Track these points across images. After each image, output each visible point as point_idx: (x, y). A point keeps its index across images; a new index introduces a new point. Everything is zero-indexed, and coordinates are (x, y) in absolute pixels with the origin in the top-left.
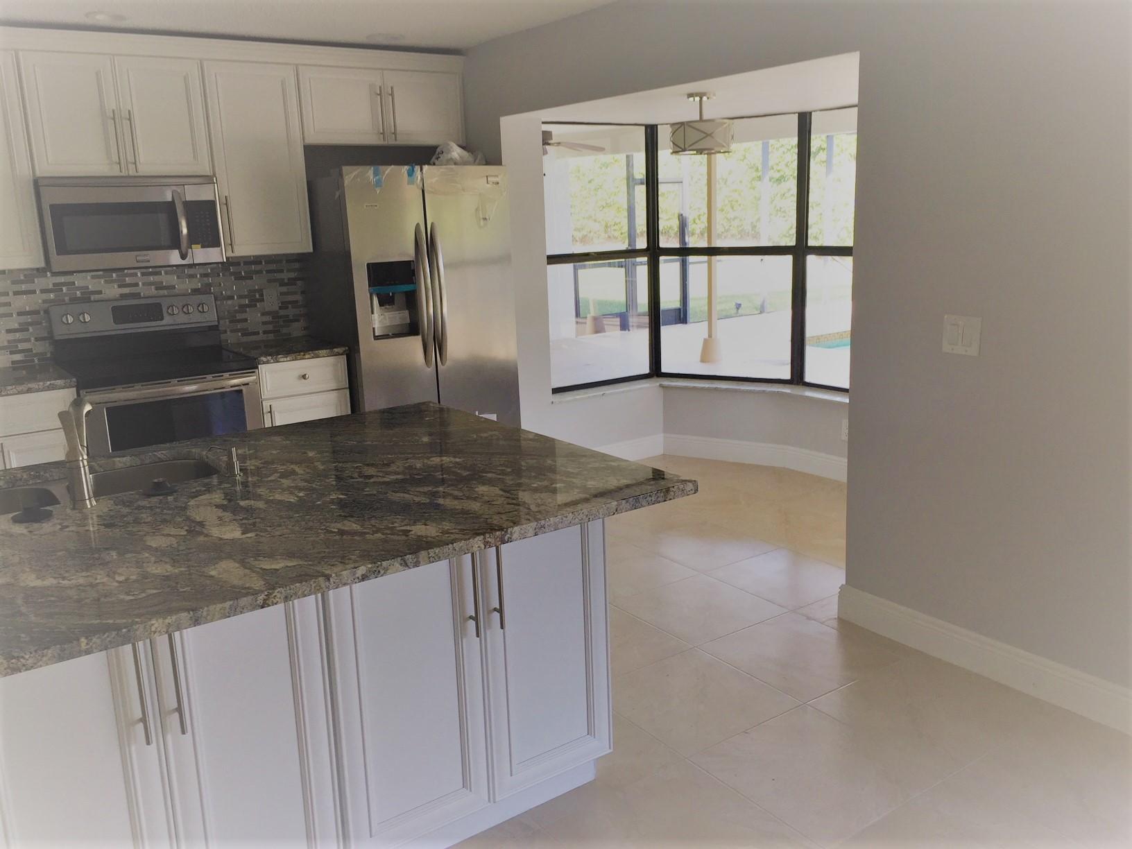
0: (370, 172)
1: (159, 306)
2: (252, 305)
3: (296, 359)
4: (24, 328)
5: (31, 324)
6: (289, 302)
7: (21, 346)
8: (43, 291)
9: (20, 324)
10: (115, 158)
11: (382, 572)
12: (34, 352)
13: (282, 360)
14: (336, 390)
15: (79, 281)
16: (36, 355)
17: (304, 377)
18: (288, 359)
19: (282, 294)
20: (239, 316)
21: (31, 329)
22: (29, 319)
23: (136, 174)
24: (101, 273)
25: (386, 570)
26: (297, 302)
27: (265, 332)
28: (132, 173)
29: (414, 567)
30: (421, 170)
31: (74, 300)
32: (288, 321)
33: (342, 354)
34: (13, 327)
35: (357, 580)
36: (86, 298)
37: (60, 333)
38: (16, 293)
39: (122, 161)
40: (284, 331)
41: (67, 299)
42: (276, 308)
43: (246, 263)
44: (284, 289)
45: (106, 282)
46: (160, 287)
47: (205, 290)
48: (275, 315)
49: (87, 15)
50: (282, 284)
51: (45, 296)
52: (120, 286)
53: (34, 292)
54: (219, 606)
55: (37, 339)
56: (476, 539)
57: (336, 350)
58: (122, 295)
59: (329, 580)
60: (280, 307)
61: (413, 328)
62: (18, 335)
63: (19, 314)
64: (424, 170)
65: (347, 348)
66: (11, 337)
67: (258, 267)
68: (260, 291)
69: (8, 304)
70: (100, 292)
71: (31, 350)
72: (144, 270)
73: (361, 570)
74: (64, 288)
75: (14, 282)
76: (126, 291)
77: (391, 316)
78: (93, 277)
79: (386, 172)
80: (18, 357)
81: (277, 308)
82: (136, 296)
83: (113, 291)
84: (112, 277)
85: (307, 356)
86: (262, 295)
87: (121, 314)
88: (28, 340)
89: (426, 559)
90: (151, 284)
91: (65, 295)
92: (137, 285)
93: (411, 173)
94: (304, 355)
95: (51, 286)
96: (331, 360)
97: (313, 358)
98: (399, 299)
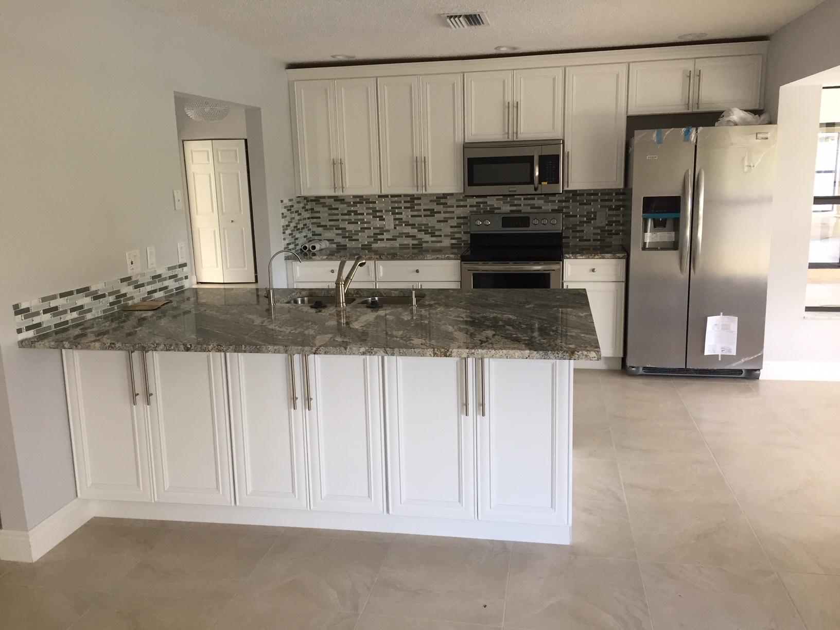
0: (654, 134)
1: (528, 218)
2: (588, 222)
3: (589, 258)
4: (458, 226)
5: (463, 224)
6: (613, 222)
7: (457, 236)
8: (471, 206)
9: (457, 224)
10: (507, 131)
11: (373, 353)
12: (463, 239)
13: (579, 257)
14: (615, 282)
15: (491, 201)
16: (463, 241)
17: (593, 270)
18: (583, 257)
19: (610, 215)
20: (578, 228)
21: (462, 227)
22: (462, 221)
23: (517, 140)
24: (502, 197)
25: (376, 353)
26: (619, 221)
27: (594, 240)
28: (515, 139)
29: (391, 355)
30: (697, 130)
31: (486, 212)
32: (610, 233)
33: (621, 258)
34: (454, 225)
35: (360, 354)
36: (492, 212)
37: (475, 230)
38: (457, 206)
39: (510, 132)
40: (607, 240)
41: (482, 211)
42: (603, 224)
43: (588, 194)
44: (611, 212)
45: (504, 203)
46: (533, 207)
47: (559, 210)
48: (603, 230)
49: (496, 48)
50: (610, 209)
51: (471, 209)
52: (511, 206)
53: (466, 206)
54: (296, 348)
55: (465, 233)
56: (429, 350)
57: (618, 255)
58: (511, 211)
59: (346, 350)
60: (606, 224)
61: (675, 245)
62: (456, 229)
63: (458, 218)
64: (699, 131)
65: (626, 255)
66: (452, 230)
67: (596, 197)
68: (595, 213)
69: (453, 212)
70: (500, 208)
71: (460, 238)
72: (525, 197)
73: (362, 350)
74: (482, 205)
75: (457, 200)
76: (514, 208)
77: (662, 235)
78: (497, 200)
79: (666, 134)
80: (454, 241)
81: (605, 225)
82: (519, 211)
83: (506, 208)
84: (507, 200)
85: (596, 257)
86: (595, 216)
87: (507, 221)
88: (460, 233)
89: (398, 353)
90: (528, 205)
91: (481, 209)
92: (520, 205)
93: (688, 133)
94: (595, 256)
95: (475, 204)
96: (614, 261)
97: (600, 258)
98: (669, 224)
